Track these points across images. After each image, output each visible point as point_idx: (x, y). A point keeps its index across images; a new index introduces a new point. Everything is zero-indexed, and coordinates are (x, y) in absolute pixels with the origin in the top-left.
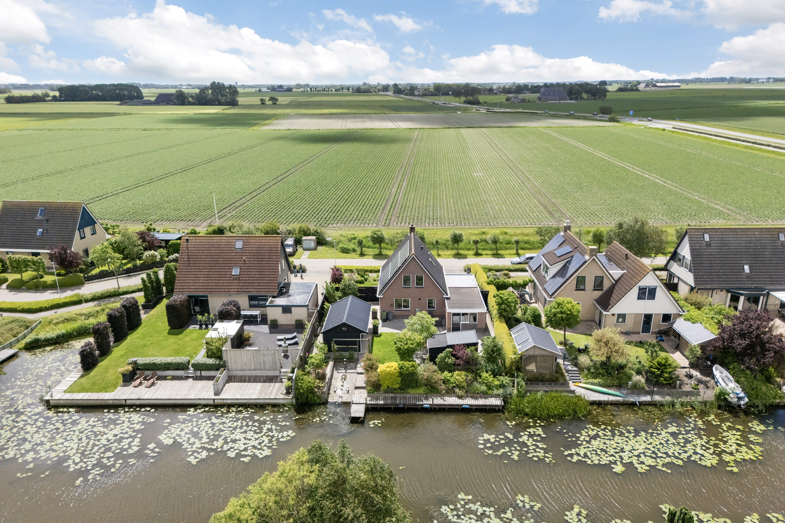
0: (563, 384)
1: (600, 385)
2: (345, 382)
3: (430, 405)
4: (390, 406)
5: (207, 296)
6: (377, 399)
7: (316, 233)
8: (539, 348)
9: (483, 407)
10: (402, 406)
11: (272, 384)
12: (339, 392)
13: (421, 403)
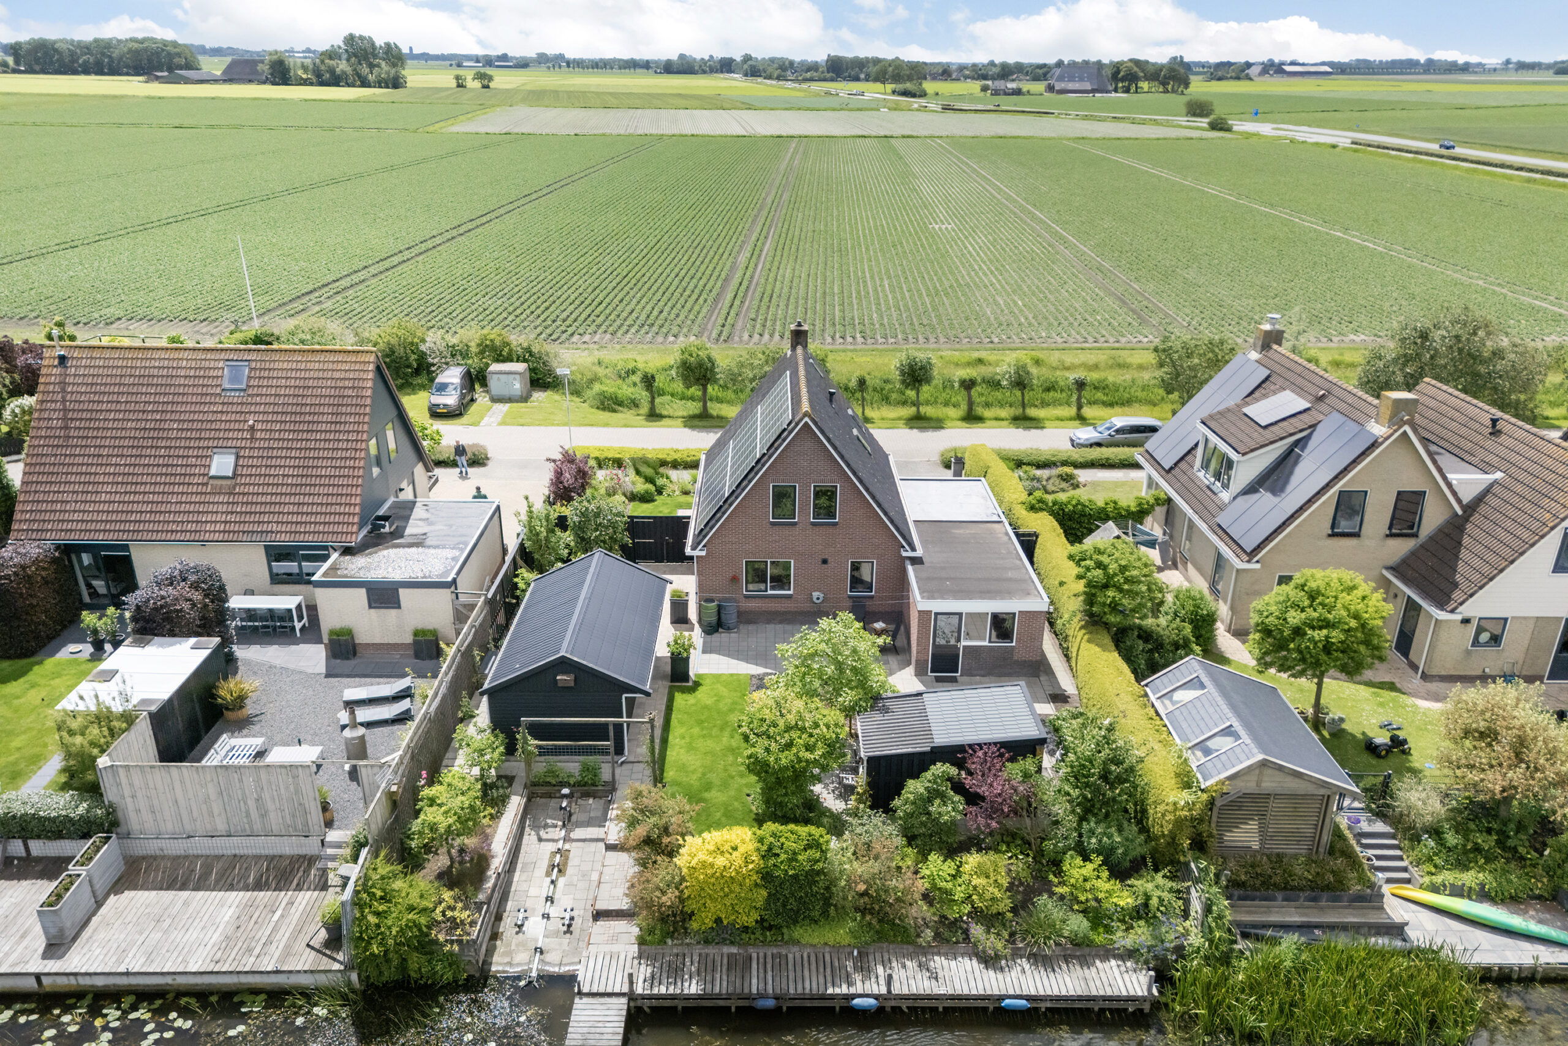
0: (1360, 898)
1: (1484, 895)
2: (561, 882)
3: (876, 997)
4: (721, 1003)
5: (126, 548)
6: (675, 972)
7: (527, 355)
8: (1281, 768)
9: (1077, 1005)
10: (770, 1003)
11: (284, 897)
12: (535, 928)
13: (844, 989)
